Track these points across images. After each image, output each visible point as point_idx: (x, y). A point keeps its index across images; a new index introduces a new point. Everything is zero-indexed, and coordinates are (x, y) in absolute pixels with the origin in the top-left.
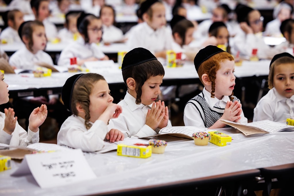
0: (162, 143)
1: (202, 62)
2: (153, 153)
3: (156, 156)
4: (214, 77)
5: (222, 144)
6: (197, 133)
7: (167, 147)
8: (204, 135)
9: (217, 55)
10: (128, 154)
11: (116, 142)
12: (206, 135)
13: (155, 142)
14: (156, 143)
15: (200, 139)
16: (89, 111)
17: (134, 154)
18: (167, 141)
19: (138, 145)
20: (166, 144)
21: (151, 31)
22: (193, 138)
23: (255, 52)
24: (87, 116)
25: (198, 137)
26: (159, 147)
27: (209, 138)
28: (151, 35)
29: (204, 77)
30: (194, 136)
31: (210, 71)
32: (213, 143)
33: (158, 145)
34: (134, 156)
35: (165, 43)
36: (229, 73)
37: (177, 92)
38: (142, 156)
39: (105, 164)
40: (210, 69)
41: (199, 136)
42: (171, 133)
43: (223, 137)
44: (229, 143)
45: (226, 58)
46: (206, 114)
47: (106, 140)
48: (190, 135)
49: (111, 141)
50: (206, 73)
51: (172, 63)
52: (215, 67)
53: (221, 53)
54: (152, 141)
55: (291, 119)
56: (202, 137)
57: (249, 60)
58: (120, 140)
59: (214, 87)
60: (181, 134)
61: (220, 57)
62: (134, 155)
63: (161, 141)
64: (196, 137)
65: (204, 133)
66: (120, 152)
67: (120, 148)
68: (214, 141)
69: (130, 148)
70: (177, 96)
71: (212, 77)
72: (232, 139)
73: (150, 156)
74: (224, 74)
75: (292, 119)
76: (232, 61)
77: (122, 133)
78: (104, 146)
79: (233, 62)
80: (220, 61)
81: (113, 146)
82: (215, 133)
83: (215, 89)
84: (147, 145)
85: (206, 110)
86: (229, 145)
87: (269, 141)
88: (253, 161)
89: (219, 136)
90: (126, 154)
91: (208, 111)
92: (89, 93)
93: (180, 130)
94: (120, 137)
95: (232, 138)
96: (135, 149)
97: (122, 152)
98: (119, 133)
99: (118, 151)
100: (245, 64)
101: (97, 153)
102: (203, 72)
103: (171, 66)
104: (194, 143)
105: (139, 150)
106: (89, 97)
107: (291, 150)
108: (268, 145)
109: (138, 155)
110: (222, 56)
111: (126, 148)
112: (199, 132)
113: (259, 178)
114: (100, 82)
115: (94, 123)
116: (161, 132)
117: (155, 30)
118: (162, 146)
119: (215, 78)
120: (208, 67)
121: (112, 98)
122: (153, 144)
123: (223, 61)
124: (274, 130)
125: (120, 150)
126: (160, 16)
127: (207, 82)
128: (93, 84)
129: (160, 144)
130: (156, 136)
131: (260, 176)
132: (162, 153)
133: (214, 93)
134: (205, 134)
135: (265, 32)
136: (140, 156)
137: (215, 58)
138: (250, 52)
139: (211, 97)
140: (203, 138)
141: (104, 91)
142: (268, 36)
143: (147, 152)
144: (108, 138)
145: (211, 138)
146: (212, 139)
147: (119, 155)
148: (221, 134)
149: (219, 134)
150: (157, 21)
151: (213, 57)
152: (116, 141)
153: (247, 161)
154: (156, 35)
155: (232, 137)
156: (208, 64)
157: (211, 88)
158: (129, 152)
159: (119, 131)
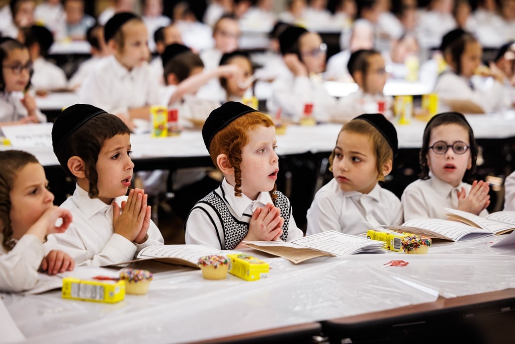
0: (143, 275)
1: (216, 133)
2: (128, 293)
3: (133, 300)
4: (237, 158)
5: (252, 276)
6: (206, 257)
7: (152, 282)
8: (219, 261)
9: (241, 118)
10: (82, 295)
11: (60, 275)
12: (223, 261)
13: (130, 273)
14: (132, 276)
15: (212, 268)
16: (10, 221)
17: (94, 295)
18: (152, 272)
19: (100, 278)
20: (150, 277)
21: (123, 71)
22: (200, 266)
23: (308, 108)
24: (7, 230)
25: (208, 265)
26: (139, 283)
27: (228, 266)
28: (122, 79)
29: (220, 159)
30: (200, 263)
31: (230, 148)
32: (235, 275)
33: (136, 278)
34: (93, 300)
35: (148, 93)
36: (265, 150)
37: (169, 182)
38: (107, 300)
39: (41, 313)
40: (231, 144)
41: (211, 262)
42: (159, 256)
43: (254, 263)
44: (264, 274)
45: (258, 122)
46: (227, 230)
47: (41, 270)
48: (195, 261)
49: (50, 272)
50: (224, 153)
51: (160, 128)
52: (239, 140)
53: (248, 114)
54: (125, 272)
55: (375, 230)
56: (215, 264)
57: (298, 124)
58: (68, 270)
59: (240, 177)
60: (178, 259)
61: (247, 122)
62: (92, 297)
63: (142, 272)
64: (204, 264)
65: (219, 257)
66: (68, 291)
67: (67, 284)
68: (238, 272)
69: (86, 286)
70: (170, 189)
71: (235, 159)
72: (270, 268)
73: (122, 300)
74: (257, 152)
75: (377, 231)
76: (270, 127)
77: (71, 258)
78: (38, 281)
79: (272, 129)
80: (247, 129)
81: (55, 282)
82: (240, 256)
83: (241, 180)
84: (117, 280)
85: (227, 223)
86: (265, 279)
87: (337, 272)
88: (308, 307)
89: (246, 262)
90: (78, 294)
91: (231, 225)
92: (9, 189)
93: (175, 252)
94: (67, 264)
95: (270, 266)
96: (95, 287)
97: (71, 292)
98: (65, 257)
99: (64, 290)
100: (291, 130)
101: (26, 293)
102: (219, 151)
103: (158, 135)
104: (200, 276)
105: (102, 288)
106: (8, 196)
107: (376, 287)
108: (334, 277)
109: (101, 297)
110: (250, 119)
111: (79, 285)
112: (210, 255)
113: (319, 339)
114: (30, 167)
115: (19, 239)
116: (141, 255)
117: (130, 69)
118: (144, 280)
119: (239, 160)
120: (227, 141)
121: (51, 196)
122: (128, 278)
123: (252, 129)
124: (345, 250)
125: (67, 288)
126: (138, 44)
127: (227, 169)
128: (16, 172)
129: (140, 277)
130: (132, 263)
131: (322, 334)
132: (143, 294)
133: (240, 188)
134: (221, 259)
135: (326, 73)
136: (104, 298)
137: (238, 124)
138: (300, 109)
139: (236, 195)
140: (218, 266)
141: (37, 183)
142: (332, 80)
143: (116, 293)
144: (45, 267)
145: (231, 265)
146: (234, 269)
147: (66, 297)
148: (249, 258)
149: (246, 258)
150: (133, 53)
151: (234, 123)
152: (60, 271)
153: (297, 308)
154: (132, 79)
155: (270, 264)
156: (226, 136)
157: (234, 179)
158: (84, 293)
159: (66, 254)
